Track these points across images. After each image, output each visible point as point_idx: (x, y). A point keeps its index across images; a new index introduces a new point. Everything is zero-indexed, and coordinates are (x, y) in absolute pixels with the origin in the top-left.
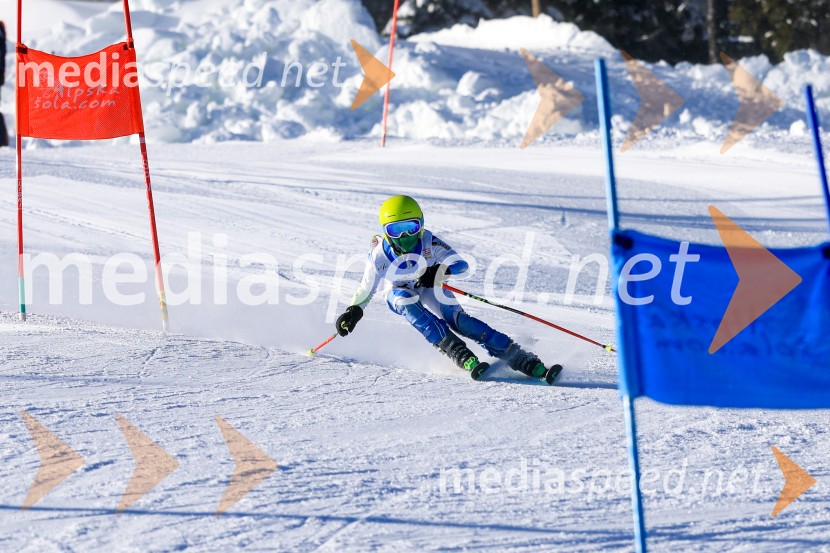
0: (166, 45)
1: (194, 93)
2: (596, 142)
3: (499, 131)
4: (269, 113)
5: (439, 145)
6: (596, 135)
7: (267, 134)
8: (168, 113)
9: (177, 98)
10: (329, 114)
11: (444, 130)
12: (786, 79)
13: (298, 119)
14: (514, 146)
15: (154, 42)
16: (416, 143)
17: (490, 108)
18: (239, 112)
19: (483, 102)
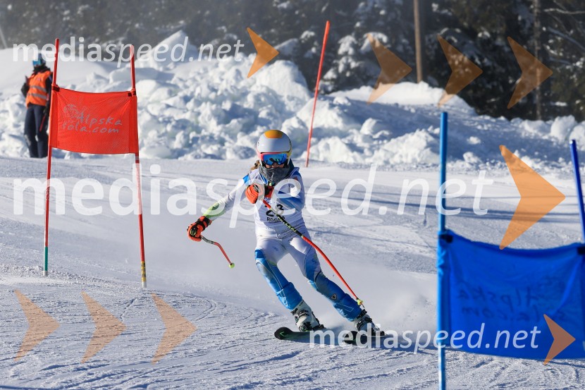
0: (163, 92)
1: (182, 125)
3: (388, 160)
4: (232, 141)
5: (345, 167)
6: (452, 165)
7: (229, 155)
8: (163, 138)
9: (169, 128)
11: (350, 157)
13: (251, 146)
14: (396, 170)
15: (155, 89)
16: (329, 166)
17: (383, 144)
18: (211, 139)
19: (378, 139)
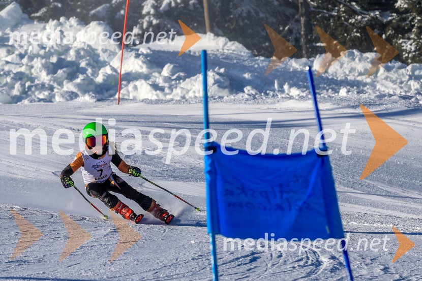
1: (19, 77)
2: (234, 101)
3: (184, 95)
4: (59, 87)
5: (148, 103)
6: (235, 96)
7: (58, 99)
8: (4, 88)
9: (9, 79)
10: (92, 87)
11: (153, 95)
12: (342, 65)
13: (75, 90)
14: (190, 103)
16: (137, 102)
17: (179, 83)
18: (43, 87)
19: (175, 80)
